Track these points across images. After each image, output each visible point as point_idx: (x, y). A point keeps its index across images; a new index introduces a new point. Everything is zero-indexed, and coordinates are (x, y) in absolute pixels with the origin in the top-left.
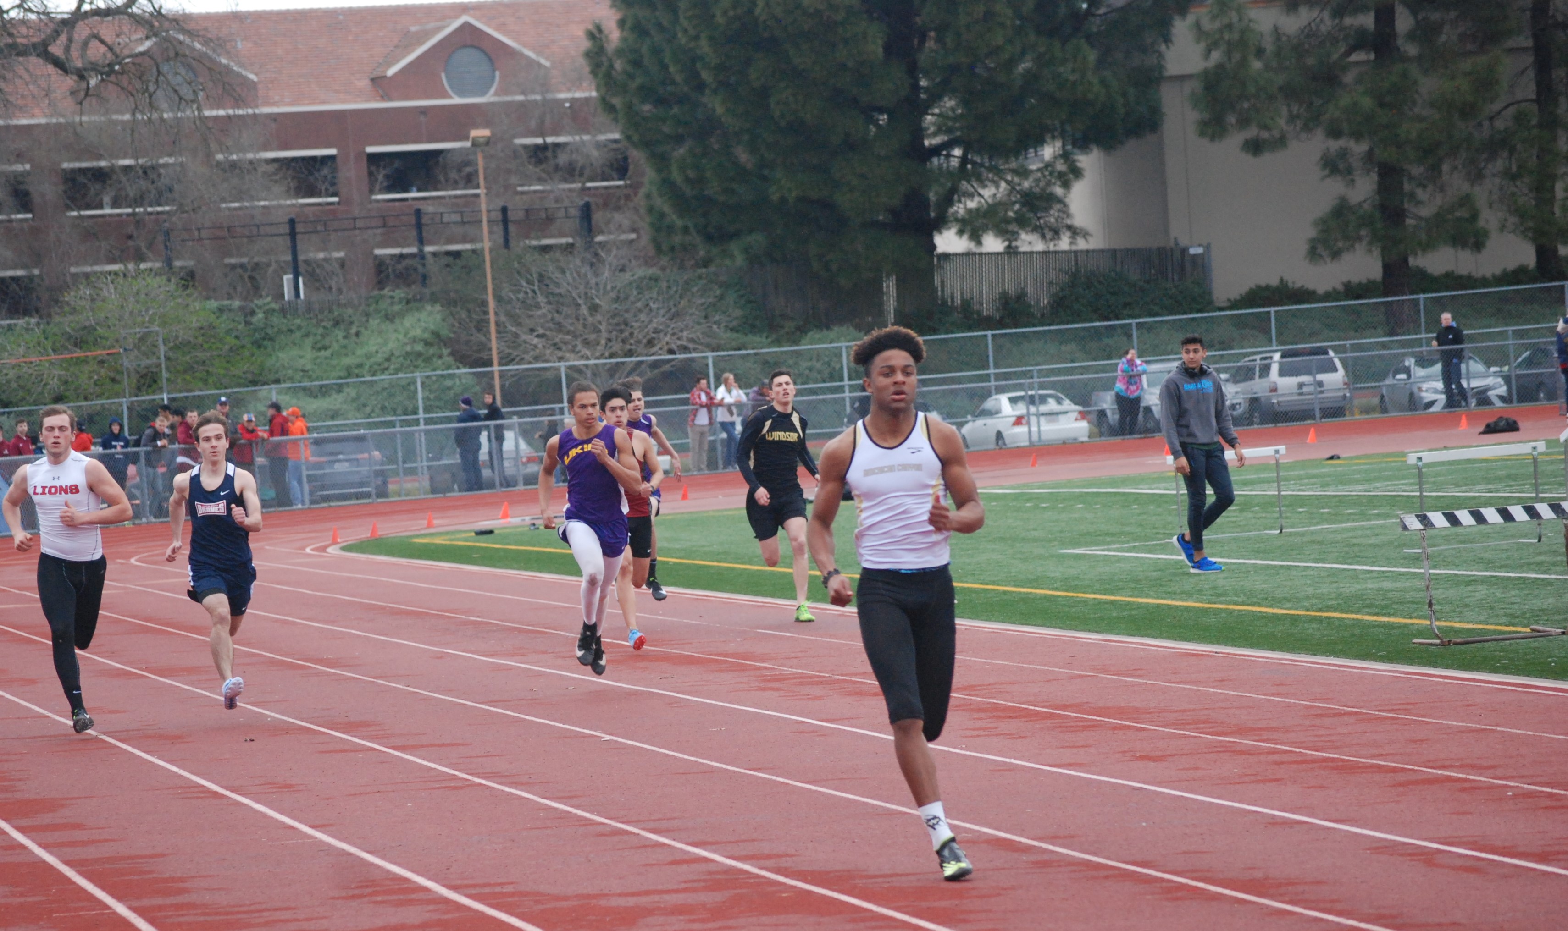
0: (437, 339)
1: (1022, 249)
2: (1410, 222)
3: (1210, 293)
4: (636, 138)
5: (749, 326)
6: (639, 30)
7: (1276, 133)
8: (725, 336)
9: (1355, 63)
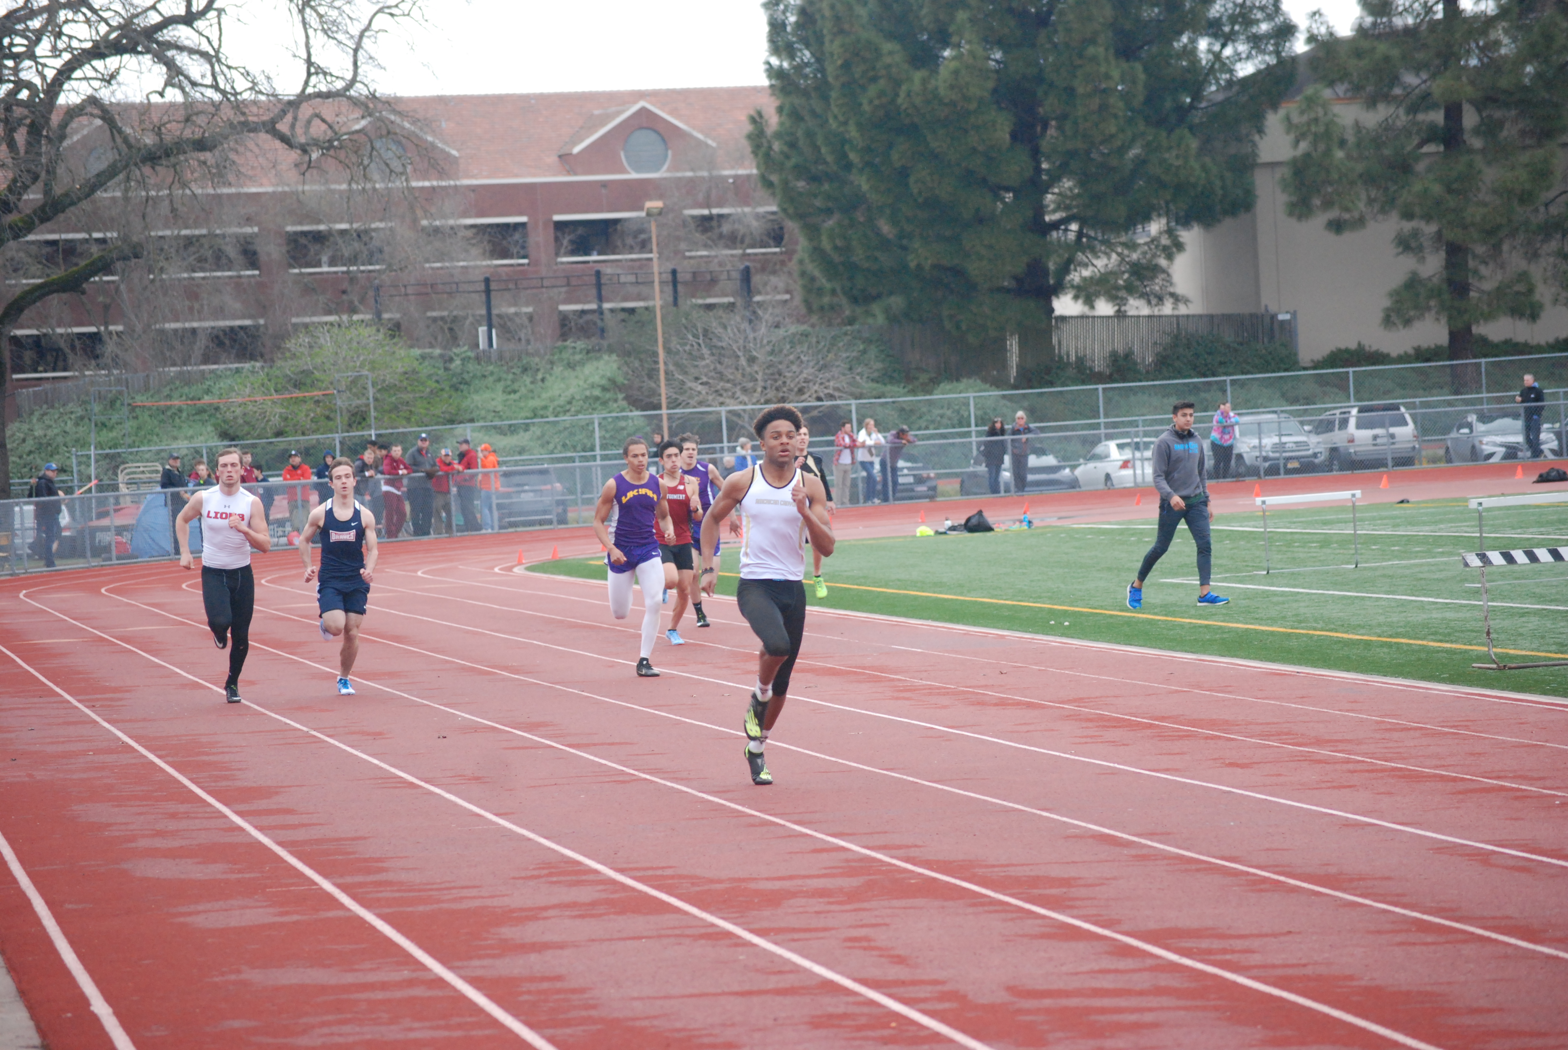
0: (612, 385)
1: (1130, 313)
2: (1472, 294)
3: (1296, 354)
4: (791, 211)
5: (887, 377)
6: (795, 115)
7: (1356, 215)
8: (867, 386)
9: (1427, 154)
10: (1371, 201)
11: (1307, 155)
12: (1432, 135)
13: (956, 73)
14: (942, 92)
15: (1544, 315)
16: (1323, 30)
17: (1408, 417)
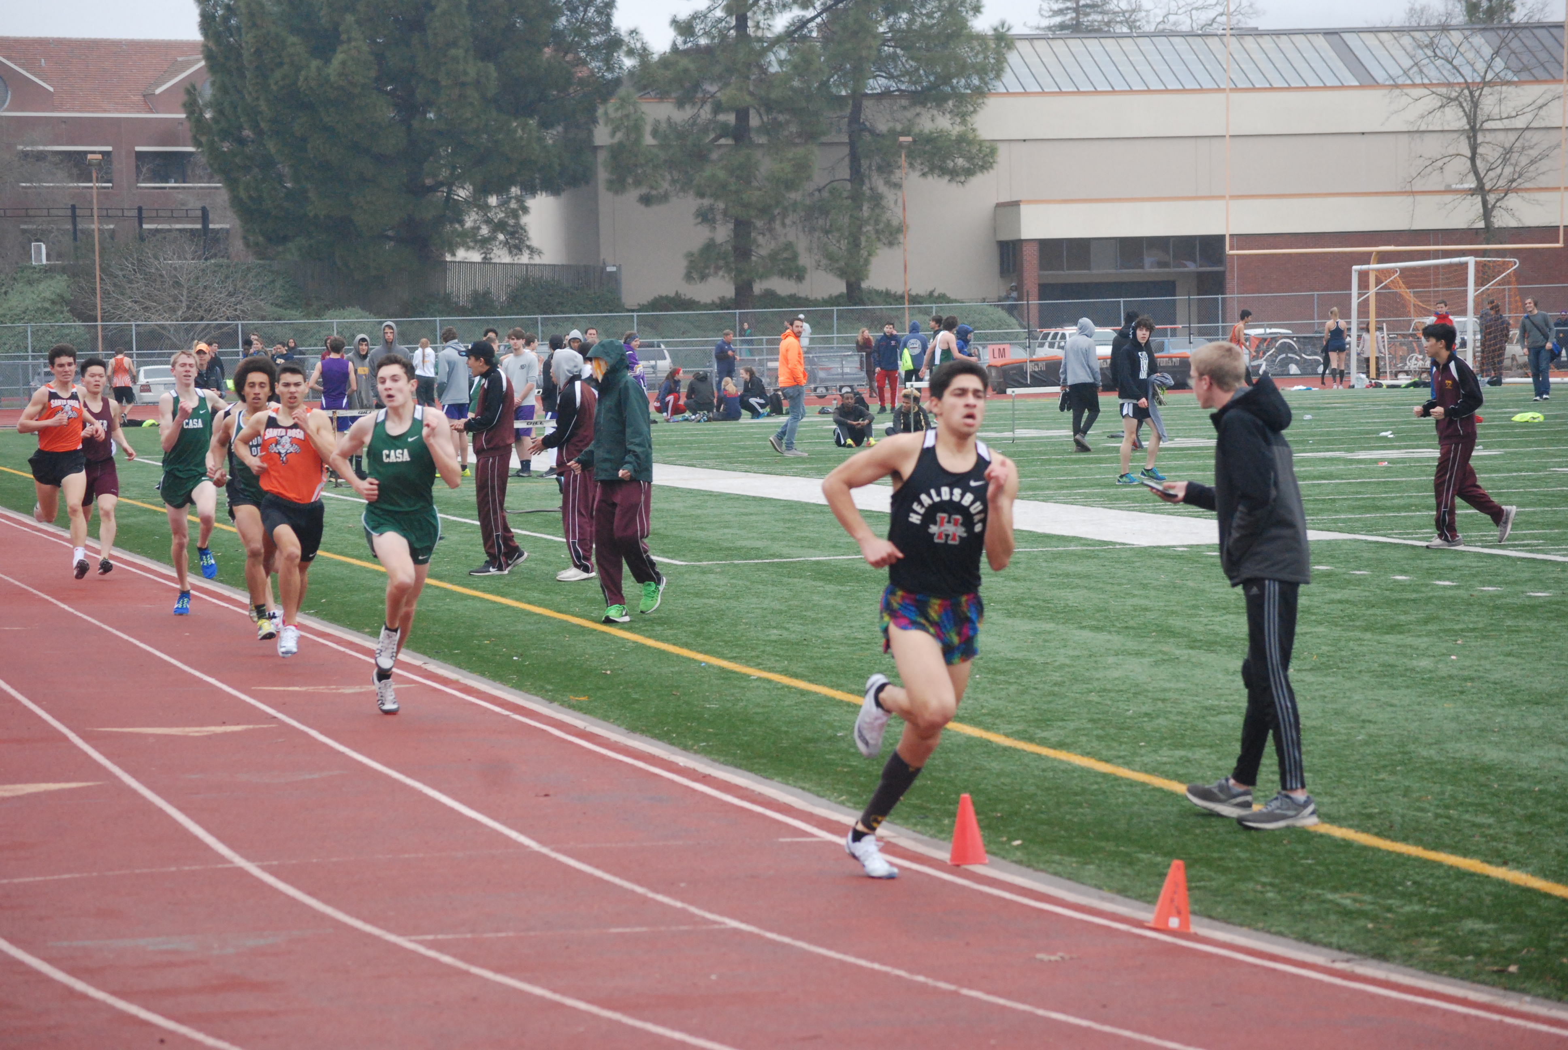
0: (61, 300)
1: (495, 260)
2: (753, 258)
3: (619, 299)
4: (216, 166)
5: (290, 303)
6: (223, 89)
7: (661, 191)
8: (269, 309)
9: (720, 146)
10: (674, 181)
11: (620, 143)
12: (725, 130)
13: (344, 63)
14: (332, 78)
15: (808, 277)
16: (639, 45)
17: (666, 352)
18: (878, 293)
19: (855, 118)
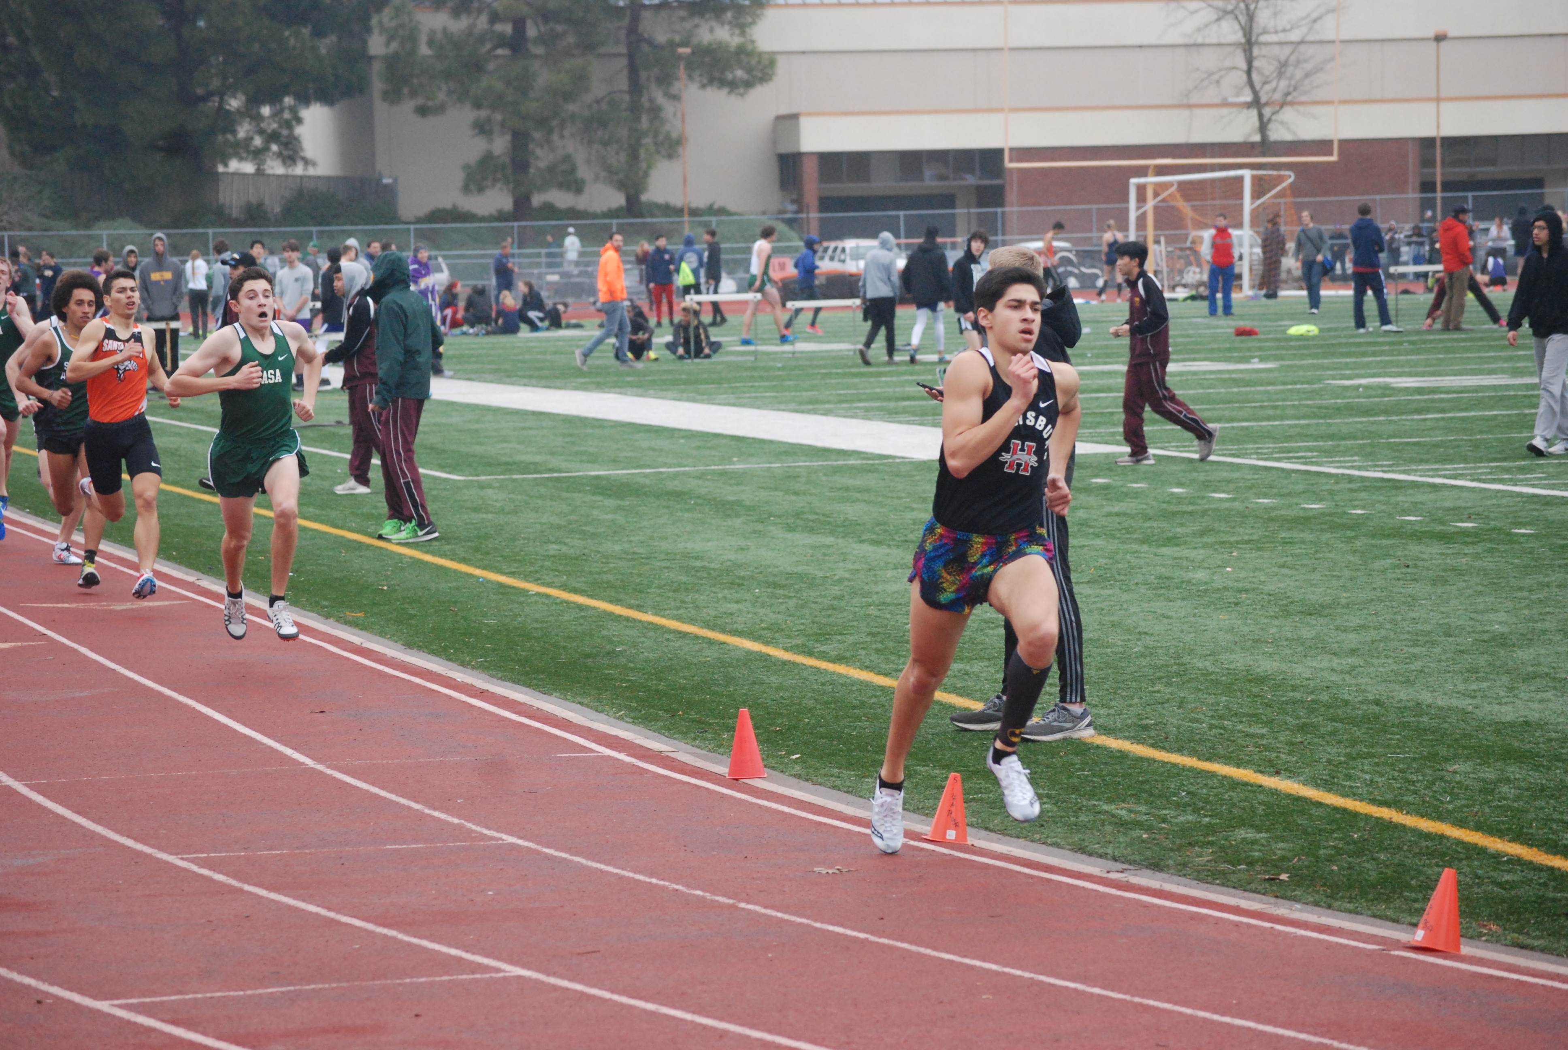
1: (268, 172)
2: (532, 170)
3: (396, 211)
5: (57, 214)
7: (438, 103)
8: (36, 220)
9: (497, 57)
10: (450, 93)
11: (396, 55)
12: (501, 41)
15: (587, 189)
17: (444, 266)
18: (658, 206)
19: (633, 30)
